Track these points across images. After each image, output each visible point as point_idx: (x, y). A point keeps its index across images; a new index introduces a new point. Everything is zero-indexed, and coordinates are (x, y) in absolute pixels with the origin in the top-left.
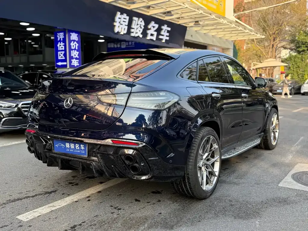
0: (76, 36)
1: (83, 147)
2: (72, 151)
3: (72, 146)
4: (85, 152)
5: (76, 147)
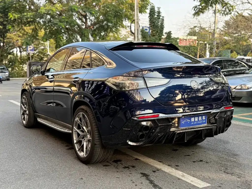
1: (204, 118)
2: (196, 123)
3: (196, 119)
4: (206, 122)
5: (199, 119)
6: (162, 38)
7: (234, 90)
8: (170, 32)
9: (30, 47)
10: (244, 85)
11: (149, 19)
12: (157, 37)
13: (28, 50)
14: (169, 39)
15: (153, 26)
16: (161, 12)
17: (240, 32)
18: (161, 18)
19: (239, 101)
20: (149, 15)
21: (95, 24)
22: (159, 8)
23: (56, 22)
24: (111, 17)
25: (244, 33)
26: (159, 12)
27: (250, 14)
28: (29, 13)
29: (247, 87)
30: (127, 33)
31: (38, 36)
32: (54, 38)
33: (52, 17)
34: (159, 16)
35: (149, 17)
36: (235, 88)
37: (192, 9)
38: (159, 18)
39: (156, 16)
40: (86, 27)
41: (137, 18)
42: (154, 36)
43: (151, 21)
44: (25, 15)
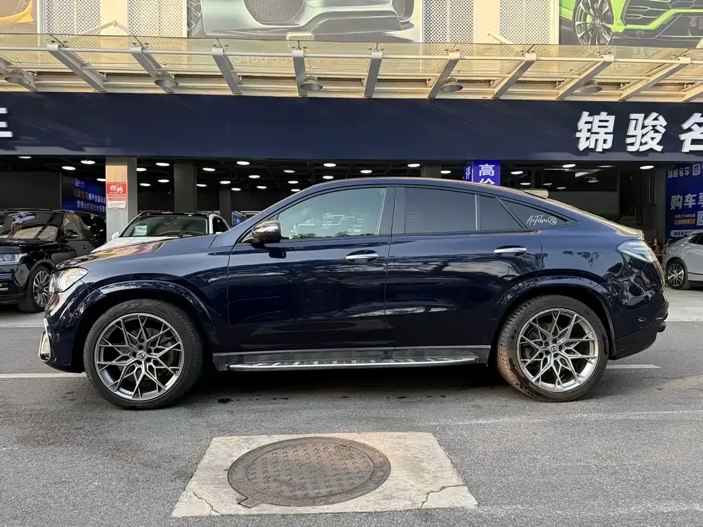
0: (492, 168)
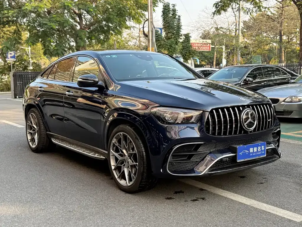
6: (179, 41)
7: (283, 103)
8: (188, 34)
9: (10, 54)
10: (294, 96)
11: (162, 19)
12: (173, 40)
13: (8, 57)
14: (188, 42)
15: (168, 27)
16: (176, 9)
17: (261, 34)
18: (177, 17)
19: (289, 117)
20: (163, 14)
21: (92, 24)
22: (174, 5)
23: (44, 22)
24: (114, 16)
25: (266, 36)
26: (174, 11)
27: (273, 12)
28: (10, 11)
29: (298, 99)
30: (128, 36)
31: (20, 39)
32: (41, 41)
33: (39, 15)
34: (174, 14)
35: (162, 16)
36: (284, 101)
37: (213, 6)
38: (175, 18)
39: (171, 15)
40: (81, 28)
41: (151, 16)
42: (169, 39)
43: (165, 21)
44: (6, 14)
